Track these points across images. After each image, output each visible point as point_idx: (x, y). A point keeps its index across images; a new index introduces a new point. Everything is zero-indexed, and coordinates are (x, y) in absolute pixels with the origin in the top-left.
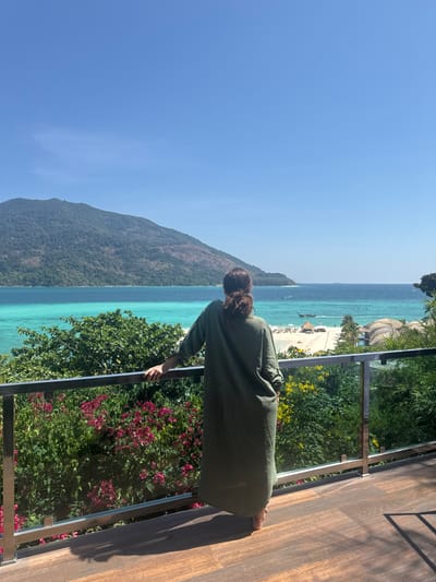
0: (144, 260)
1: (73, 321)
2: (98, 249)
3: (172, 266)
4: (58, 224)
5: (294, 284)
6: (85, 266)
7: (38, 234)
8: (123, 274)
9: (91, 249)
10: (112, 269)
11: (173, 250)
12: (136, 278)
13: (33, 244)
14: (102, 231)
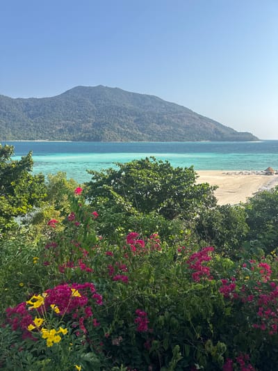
0: (154, 124)
1: (120, 165)
2: (126, 118)
3: (172, 128)
4: (103, 102)
5: (258, 140)
6: (118, 129)
7: (92, 109)
8: (141, 134)
9: (122, 118)
10: (135, 131)
11: (173, 117)
12: (148, 136)
13: (89, 115)
14: (128, 106)
